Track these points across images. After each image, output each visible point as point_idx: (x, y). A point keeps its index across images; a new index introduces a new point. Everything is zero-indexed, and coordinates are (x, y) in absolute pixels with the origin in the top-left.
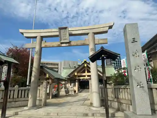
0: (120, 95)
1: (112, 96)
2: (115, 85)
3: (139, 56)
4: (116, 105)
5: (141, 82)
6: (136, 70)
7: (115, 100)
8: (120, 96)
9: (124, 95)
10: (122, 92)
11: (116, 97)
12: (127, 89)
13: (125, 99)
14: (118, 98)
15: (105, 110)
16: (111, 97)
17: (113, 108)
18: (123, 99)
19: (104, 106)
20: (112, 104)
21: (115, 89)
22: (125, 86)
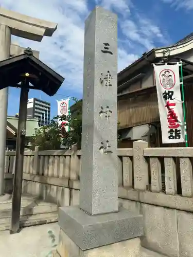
0: (48, 168)
1: (31, 172)
2: (40, 149)
3: (110, 85)
4: (36, 188)
5: (108, 141)
6: (102, 114)
7: (37, 179)
8: (48, 172)
9: (56, 169)
10: (53, 162)
11: (38, 174)
12: (65, 156)
13: (58, 177)
14: (43, 174)
15: (11, 201)
16: (29, 173)
17: (30, 195)
18: (53, 176)
19: (10, 192)
20: (29, 186)
21: (39, 157)
22: (61, 152)
